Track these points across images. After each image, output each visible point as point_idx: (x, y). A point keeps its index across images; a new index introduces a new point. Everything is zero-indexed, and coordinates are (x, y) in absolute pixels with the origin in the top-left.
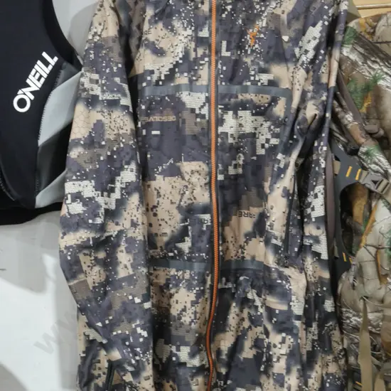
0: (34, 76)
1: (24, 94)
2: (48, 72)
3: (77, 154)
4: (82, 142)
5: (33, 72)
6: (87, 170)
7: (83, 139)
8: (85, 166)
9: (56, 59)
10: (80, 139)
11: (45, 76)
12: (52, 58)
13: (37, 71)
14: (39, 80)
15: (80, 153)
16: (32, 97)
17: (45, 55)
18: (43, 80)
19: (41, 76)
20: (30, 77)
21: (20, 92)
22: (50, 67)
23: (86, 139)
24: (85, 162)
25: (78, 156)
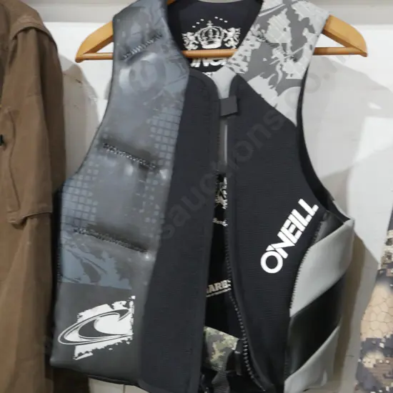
0: (288, 229)
1: (275, 251)
2: (306, 224)
3: (374, 362)
4: (382, 345)
5: (287, 223)
6: (388, 389)
7: (384, 340)
8: (384, 383)
9: (316, 208)
10: (379, 340)
11: (302, 229)
12: (312, 206)
13: (292, 223)
14: (294, 233)
15: (377, 361)
16: (285, 255)
17: (302, 203)
18: (299, 234)
19: (297, 229)
20: (284, 229)
21: (270, 248)
22: (309, 218)
23: (387, 340)
24: (384, 376)
25: (375, 366)
